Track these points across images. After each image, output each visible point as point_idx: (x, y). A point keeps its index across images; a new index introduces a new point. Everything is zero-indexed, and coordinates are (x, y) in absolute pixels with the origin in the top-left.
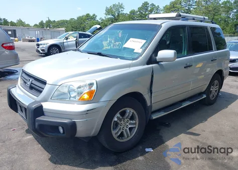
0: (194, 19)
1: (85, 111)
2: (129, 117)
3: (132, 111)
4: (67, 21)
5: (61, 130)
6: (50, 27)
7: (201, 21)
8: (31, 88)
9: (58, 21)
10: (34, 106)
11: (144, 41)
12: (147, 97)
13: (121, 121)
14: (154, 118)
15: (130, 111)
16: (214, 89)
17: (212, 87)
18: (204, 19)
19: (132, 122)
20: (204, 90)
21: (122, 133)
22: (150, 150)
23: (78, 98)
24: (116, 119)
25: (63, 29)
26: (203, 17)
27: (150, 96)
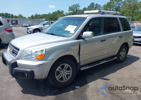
0: (109, 14)
1: (38, 65)
2: (66, 69)
3: (68, 65)
4: (46, 15)
5: (26, 75)
6: (37, 19)
7: (114, 15)
8: (13, 52)
9: (42, 15)
10: (12, 62)
11: (76, 27)
12: (77, 58)
13: (61, 71)
14: (82, 70)
15: (67, 65)
16: (122, 54)
17: (121, 52)
18: (117, 13)
19: (68, 71)
20: (116, 54)
21: (62, 78)
22: (78, 87)
23: (35, 58)
24: (58, 70)
25: (44, 19)
26: (116, 12)
27: (79, 57)
